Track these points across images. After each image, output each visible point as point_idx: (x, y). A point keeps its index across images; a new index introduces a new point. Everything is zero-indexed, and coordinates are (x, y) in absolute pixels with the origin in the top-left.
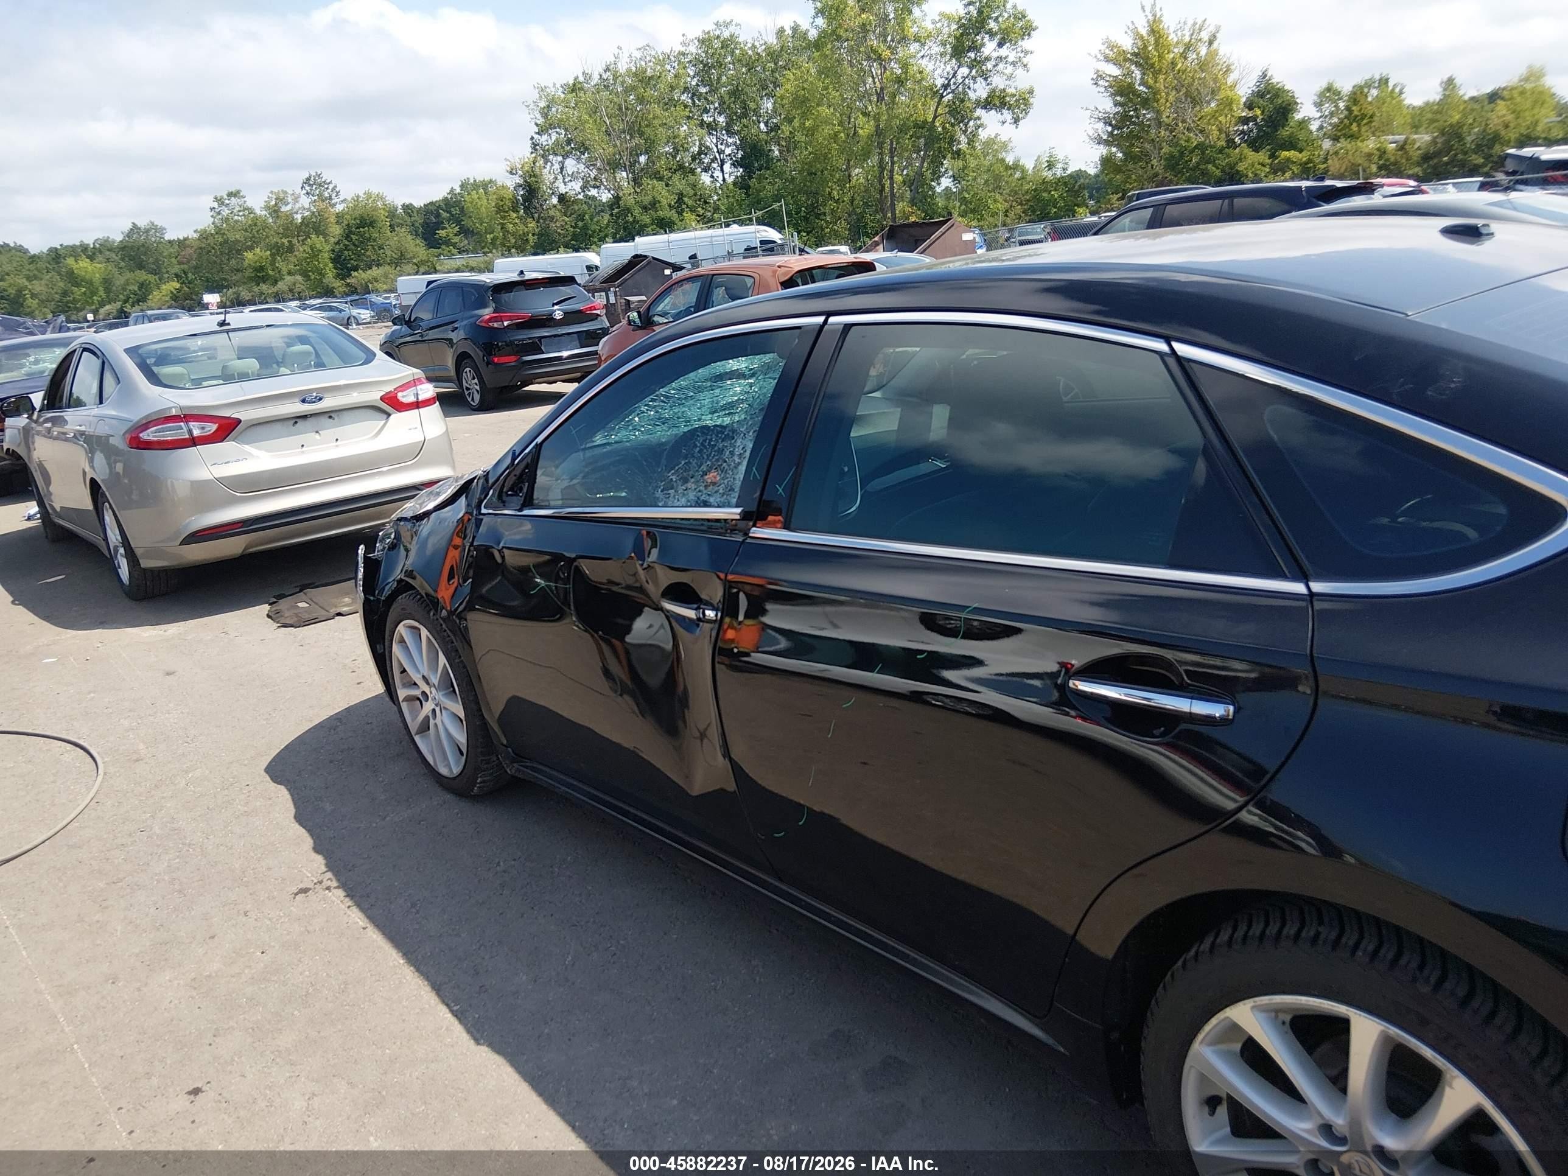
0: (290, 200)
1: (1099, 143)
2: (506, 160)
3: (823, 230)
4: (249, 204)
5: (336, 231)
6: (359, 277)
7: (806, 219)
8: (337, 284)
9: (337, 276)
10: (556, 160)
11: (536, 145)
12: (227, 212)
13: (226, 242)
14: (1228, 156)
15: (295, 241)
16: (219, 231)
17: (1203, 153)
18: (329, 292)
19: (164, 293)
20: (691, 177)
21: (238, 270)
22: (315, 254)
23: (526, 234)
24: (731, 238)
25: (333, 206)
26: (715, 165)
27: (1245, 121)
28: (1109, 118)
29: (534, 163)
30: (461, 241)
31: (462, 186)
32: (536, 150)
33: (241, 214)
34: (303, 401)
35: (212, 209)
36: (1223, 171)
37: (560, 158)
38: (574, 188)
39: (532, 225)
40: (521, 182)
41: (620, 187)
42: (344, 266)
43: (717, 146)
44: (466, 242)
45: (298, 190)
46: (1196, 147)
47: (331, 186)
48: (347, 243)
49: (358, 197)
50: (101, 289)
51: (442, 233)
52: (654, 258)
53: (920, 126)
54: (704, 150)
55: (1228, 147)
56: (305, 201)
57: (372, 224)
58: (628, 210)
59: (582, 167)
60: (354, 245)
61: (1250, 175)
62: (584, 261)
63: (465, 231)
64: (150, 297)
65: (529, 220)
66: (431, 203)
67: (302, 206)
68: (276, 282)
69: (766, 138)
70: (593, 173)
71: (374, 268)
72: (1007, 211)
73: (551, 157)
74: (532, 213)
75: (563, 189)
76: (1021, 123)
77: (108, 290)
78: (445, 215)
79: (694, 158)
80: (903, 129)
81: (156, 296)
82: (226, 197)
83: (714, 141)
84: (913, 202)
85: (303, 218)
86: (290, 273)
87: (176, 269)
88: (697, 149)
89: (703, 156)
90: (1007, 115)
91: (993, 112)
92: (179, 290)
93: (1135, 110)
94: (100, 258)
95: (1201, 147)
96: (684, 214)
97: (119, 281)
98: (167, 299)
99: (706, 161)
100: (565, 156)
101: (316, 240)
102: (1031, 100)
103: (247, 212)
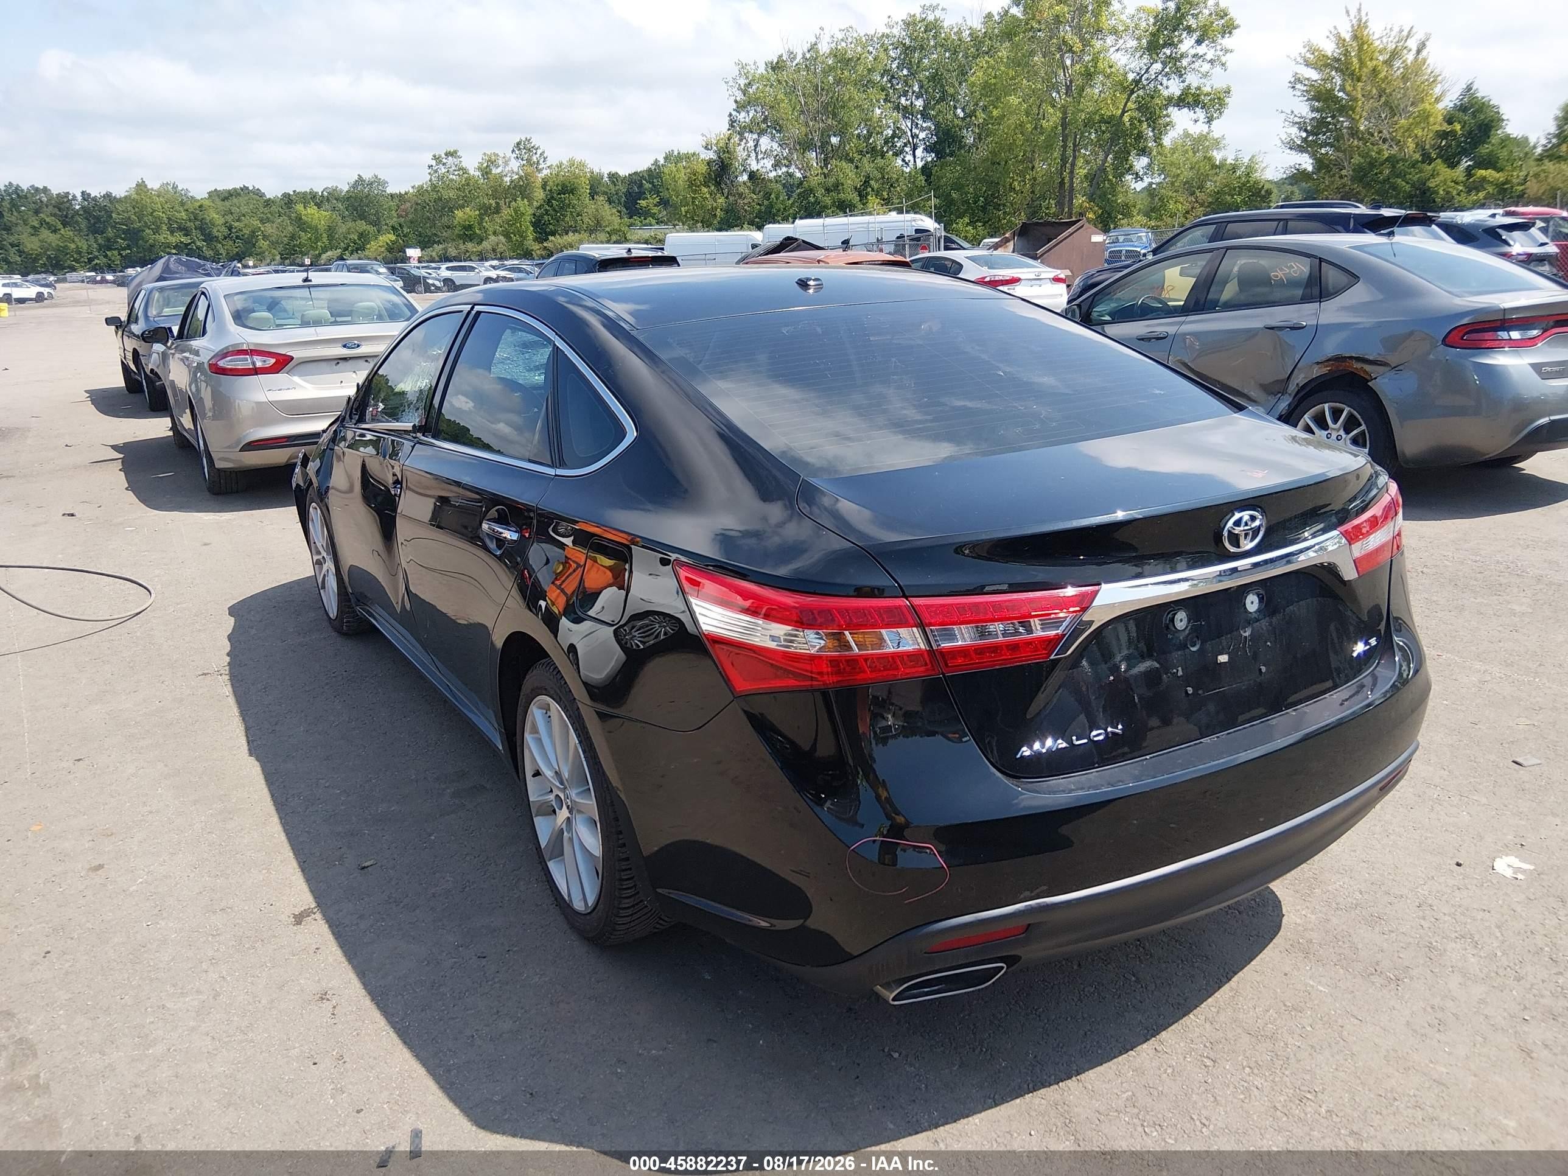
0: (500, 163)
1: (1291, 148)
2: (703, 135)
3: (1000, 220)
4: (464, 165)
5: (540, 195)
6: (554, 241)
7: (984, 209)
8: (536, 246)
9: (536, 239)
10: (751, 137)
11: (733, 122)
12: (444, 170)
13: (440, 199)
14: (1421, 171)
15: (502, 203)
16: (434, 187)
17: (1394, 167)
18: (527, 255)
19: (381, 244)
20: (879, 160)
21: (449, 227)
22: (518, 214)
23: (714, 209)
24: (882, 226)
25: (540, 171)
26: (907, 149)
27: (1443, 135)
28: (1305, 123)
29: (729, 140)
30: (660, 211)
31: (666, 158)
32: (733, 126)
33: (456, 173)
34: (345, 346)
35: (430, 167)
36: (1413, 186)
37: (755, 136)
38: (764, 166)
39: (721, 200)
40: (715, 157)
41: (810, 168)
42: (543, 230)
43: (911, 130)
44: (665, 213)
45: (509, 154)
46: (1387, 159)
47: (539, 152)
48: (548, 208)
49: (561, 164)
50: (325, 235)
51: (643, 203)
52: (804, 241)
53: (1108, 120)
54: (898, 133)
55: (1423, 162)
56: (515, 165)
57: (572, 191)
58: (811, 191)
59: (775, 146)
60: (554, 210)
61: (1442, 192)
62: (750, 239)
63: (664, 203)
64: (368, 246)
65: (718, 195)
66: (636, 173)
67: (511, 169)
68: (480, 243)
69: (960, 123)
70: (786, 152)
71: (571, 234)
72: (1187, 212)
73: (746, 135)
74: (722, 189)
75: (754, 166)
76: (1214, 123)
77: (331, 237)
78: (647, 186)
79: (886, 142)
80: (1088, 123)
81: (373, 246)
82: (443, 156)
83: (909, 125)
84: (1091, 199)
85: (512, 182)
86: (495, 233)
87: (393, 222)
88: (890, 132)
89: (896, 139)
90: (1200, 114)
91: (1186, 110)
92: (394, 243)
93: (1333, 117)
94: (327, 206)
95: (1392, 160)
96: (869, 197)
97: (342, 229)
98: (383, 249)
99: (898, 145)
100: (762, 133)
101: (522, 204)
102: (1227, 100)
103: (461, 172)
